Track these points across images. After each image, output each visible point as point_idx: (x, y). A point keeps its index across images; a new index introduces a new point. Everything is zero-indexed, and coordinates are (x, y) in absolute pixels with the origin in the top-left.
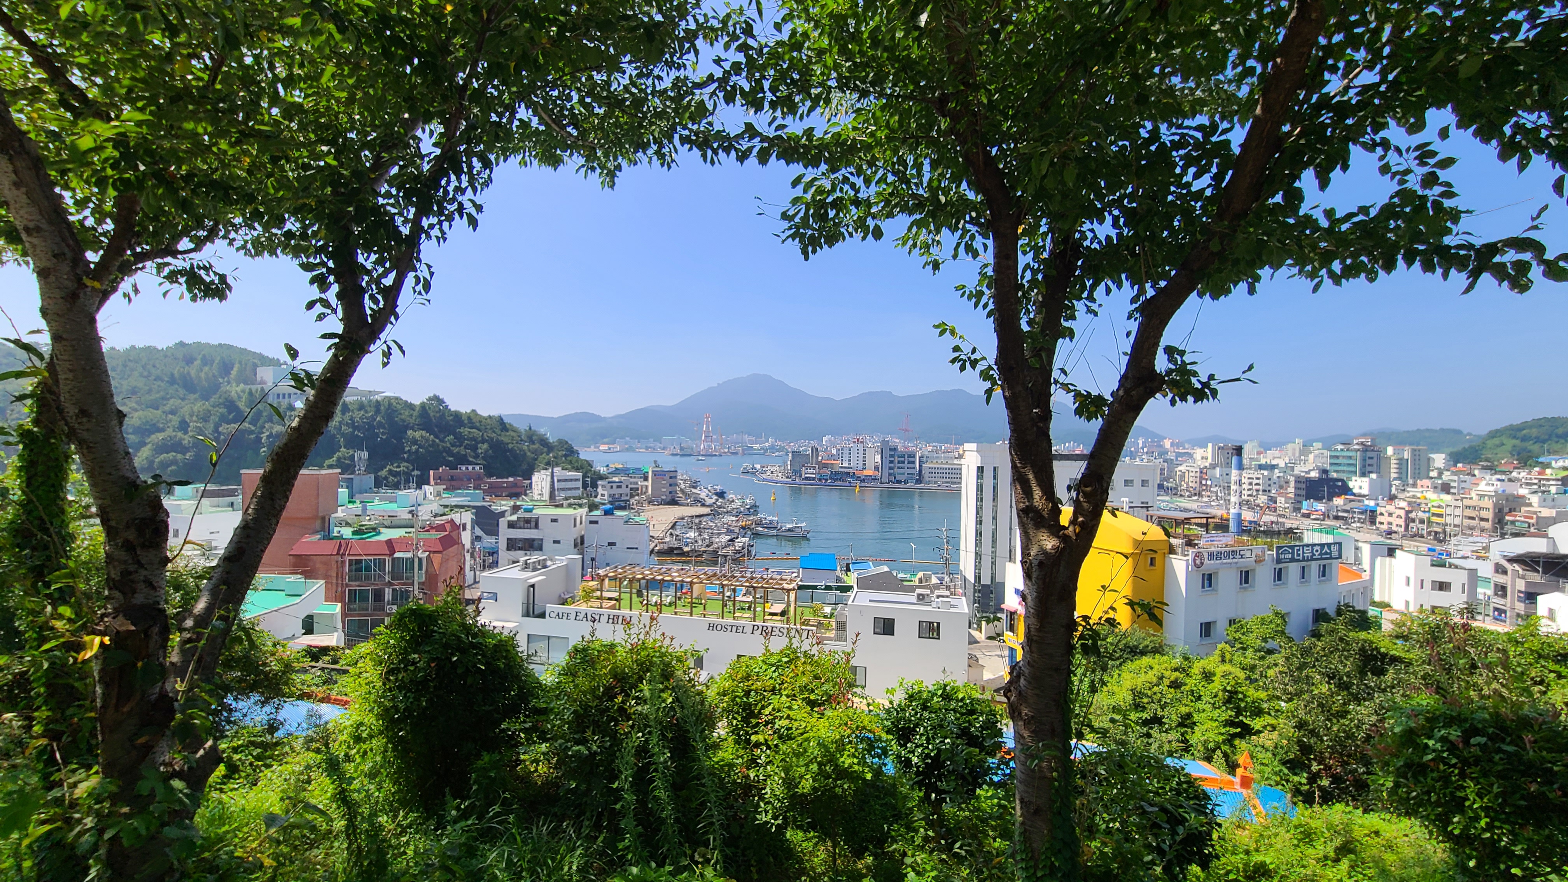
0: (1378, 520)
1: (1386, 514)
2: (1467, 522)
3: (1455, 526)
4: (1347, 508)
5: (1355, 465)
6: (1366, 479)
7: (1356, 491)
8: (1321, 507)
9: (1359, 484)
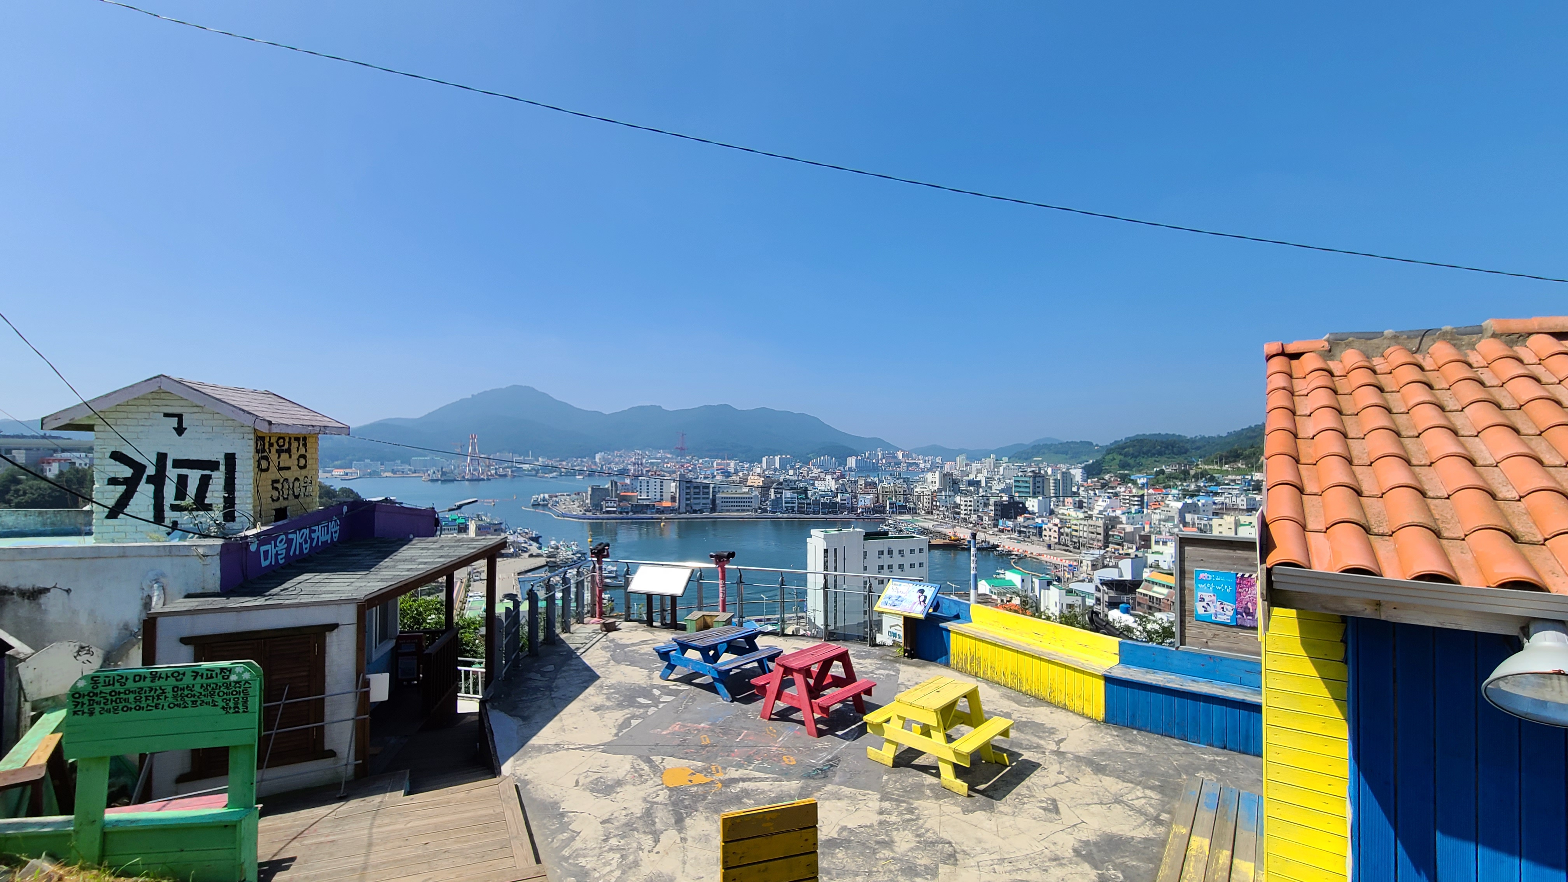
0: (1043, 534)
1: (1048, 530)
2: (1091, 535)
3: (1085, 538)
4: (1026, 524)
5: (1029, 487)
6: (1036, 500)
7: (1030, 509)
8: (1010, 524)
9: (1032, 504)
